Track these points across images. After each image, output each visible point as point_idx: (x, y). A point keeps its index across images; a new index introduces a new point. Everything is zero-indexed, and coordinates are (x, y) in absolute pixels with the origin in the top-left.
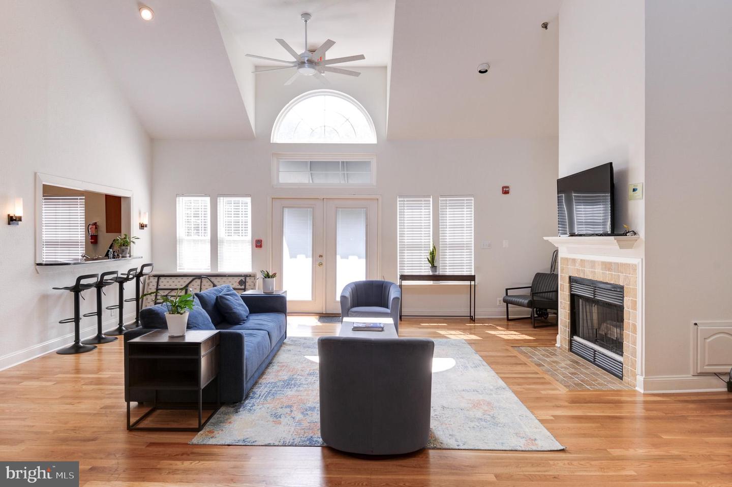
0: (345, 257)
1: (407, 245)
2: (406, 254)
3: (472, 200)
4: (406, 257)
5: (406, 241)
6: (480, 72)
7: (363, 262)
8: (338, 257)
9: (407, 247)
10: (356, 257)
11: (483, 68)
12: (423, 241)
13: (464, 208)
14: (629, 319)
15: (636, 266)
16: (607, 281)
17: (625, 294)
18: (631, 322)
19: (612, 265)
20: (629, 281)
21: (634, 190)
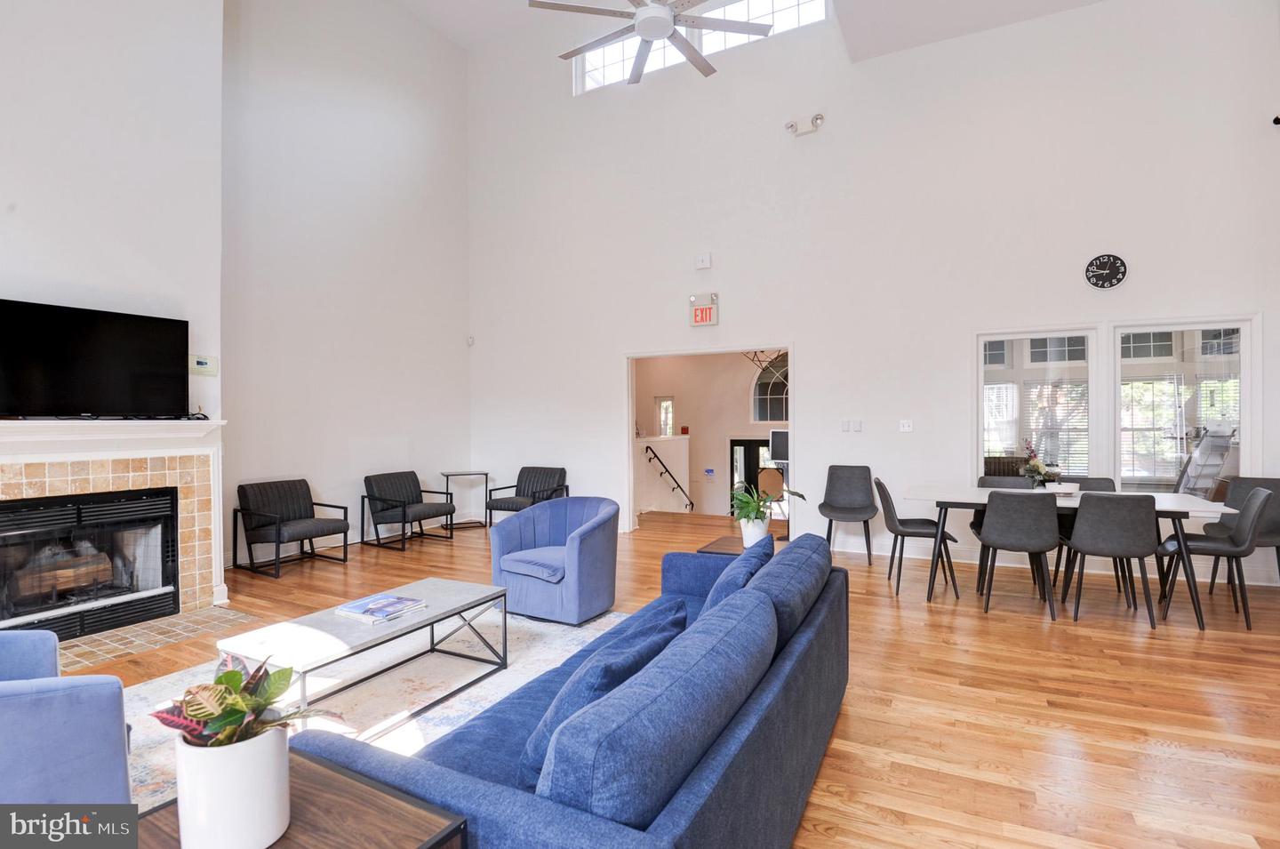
14: (194, 526)
15: (208, 456)
16: (131, 488)
17: (180, 495)
18: (197, 528)
19: (146, 463)
20: (193, 478)
21: (199, 363)
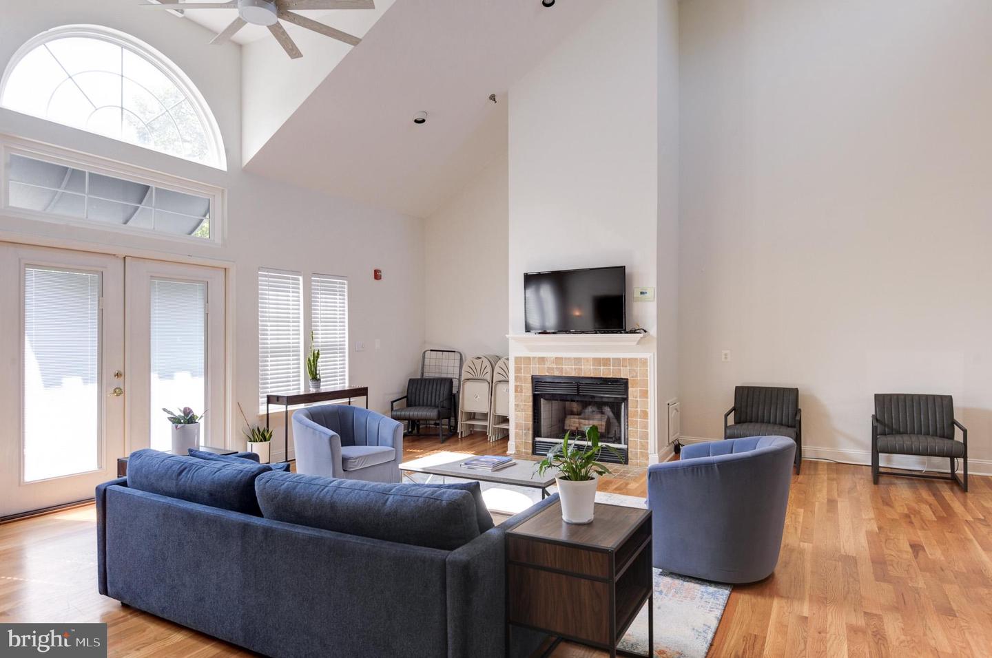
0: (167, 375)
1: (271, 348)
2: (269, 363)
3: (343, 284)
4: (269, 368)
5: (269, 342)
6: (416, 121)
7: (200, 381)
8: (154, 377)
9: (271, 352)
10: (187, 375)
11: (419, 117)
12: (291, 341)
13: (336, 295)
14: (637, 407)
15: (646, 359)
16: (602, 376)
17: (630, 385)
18: (639, 409)
19: (610, 361)
20: (637, 373)
21: (642, 293)
